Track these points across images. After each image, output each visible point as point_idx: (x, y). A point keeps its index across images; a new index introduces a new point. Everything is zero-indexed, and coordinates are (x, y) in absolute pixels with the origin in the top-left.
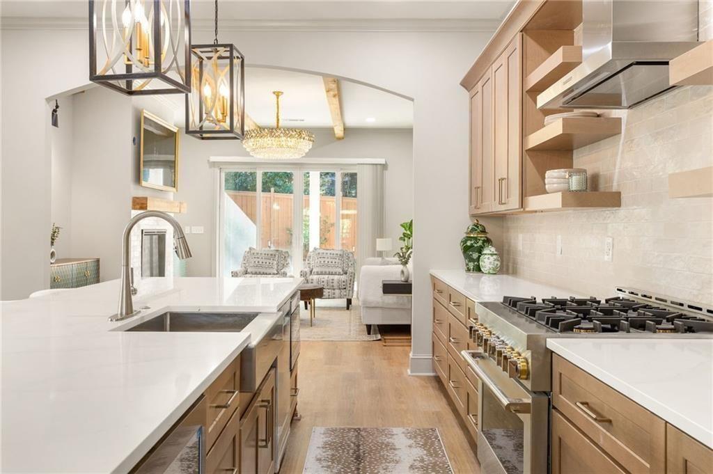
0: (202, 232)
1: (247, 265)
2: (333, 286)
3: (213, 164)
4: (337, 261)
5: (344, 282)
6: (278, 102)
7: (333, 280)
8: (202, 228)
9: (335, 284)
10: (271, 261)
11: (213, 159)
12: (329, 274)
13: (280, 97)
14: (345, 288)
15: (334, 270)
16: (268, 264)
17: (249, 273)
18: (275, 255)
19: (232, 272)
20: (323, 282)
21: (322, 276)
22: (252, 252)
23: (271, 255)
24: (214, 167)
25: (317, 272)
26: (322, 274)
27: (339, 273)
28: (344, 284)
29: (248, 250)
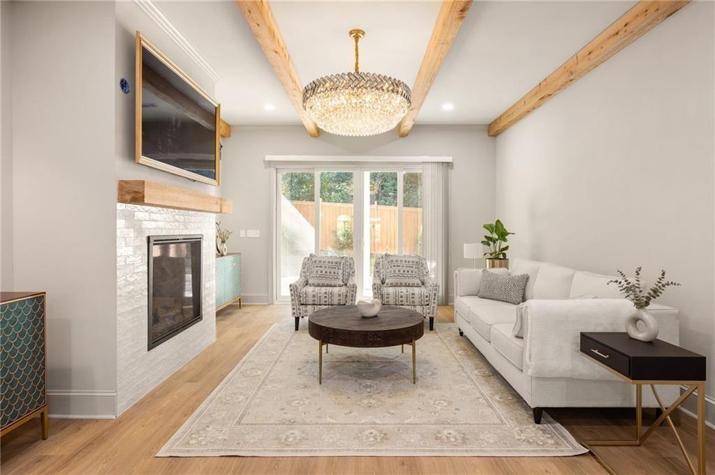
0: (258, 236)
1: (308, 274)
2: (413, 302)
3: (269, 164)
4: (414, 269)
5: (427, 297)
6: (357, 47)
7: (413, 294)
8: (258, 231)
9: (417, 300)
10: (336, 271)
11: (269, 158)
12: (406, 286)
13: (360, 41)
14: (428, 305)
15: (411, 281)
16: (332, 273)
17: (310, 285)
18: (340, 263)
19: (290, 286)
20: (401, 297)
21: (398, 289)
22: (314, 259)
23: (336, 263)
24: (270, 167)
25: (392, 284)
26: (396, 285)
27: (418, 284)
28: (427, 299)
29: (309, 256)
